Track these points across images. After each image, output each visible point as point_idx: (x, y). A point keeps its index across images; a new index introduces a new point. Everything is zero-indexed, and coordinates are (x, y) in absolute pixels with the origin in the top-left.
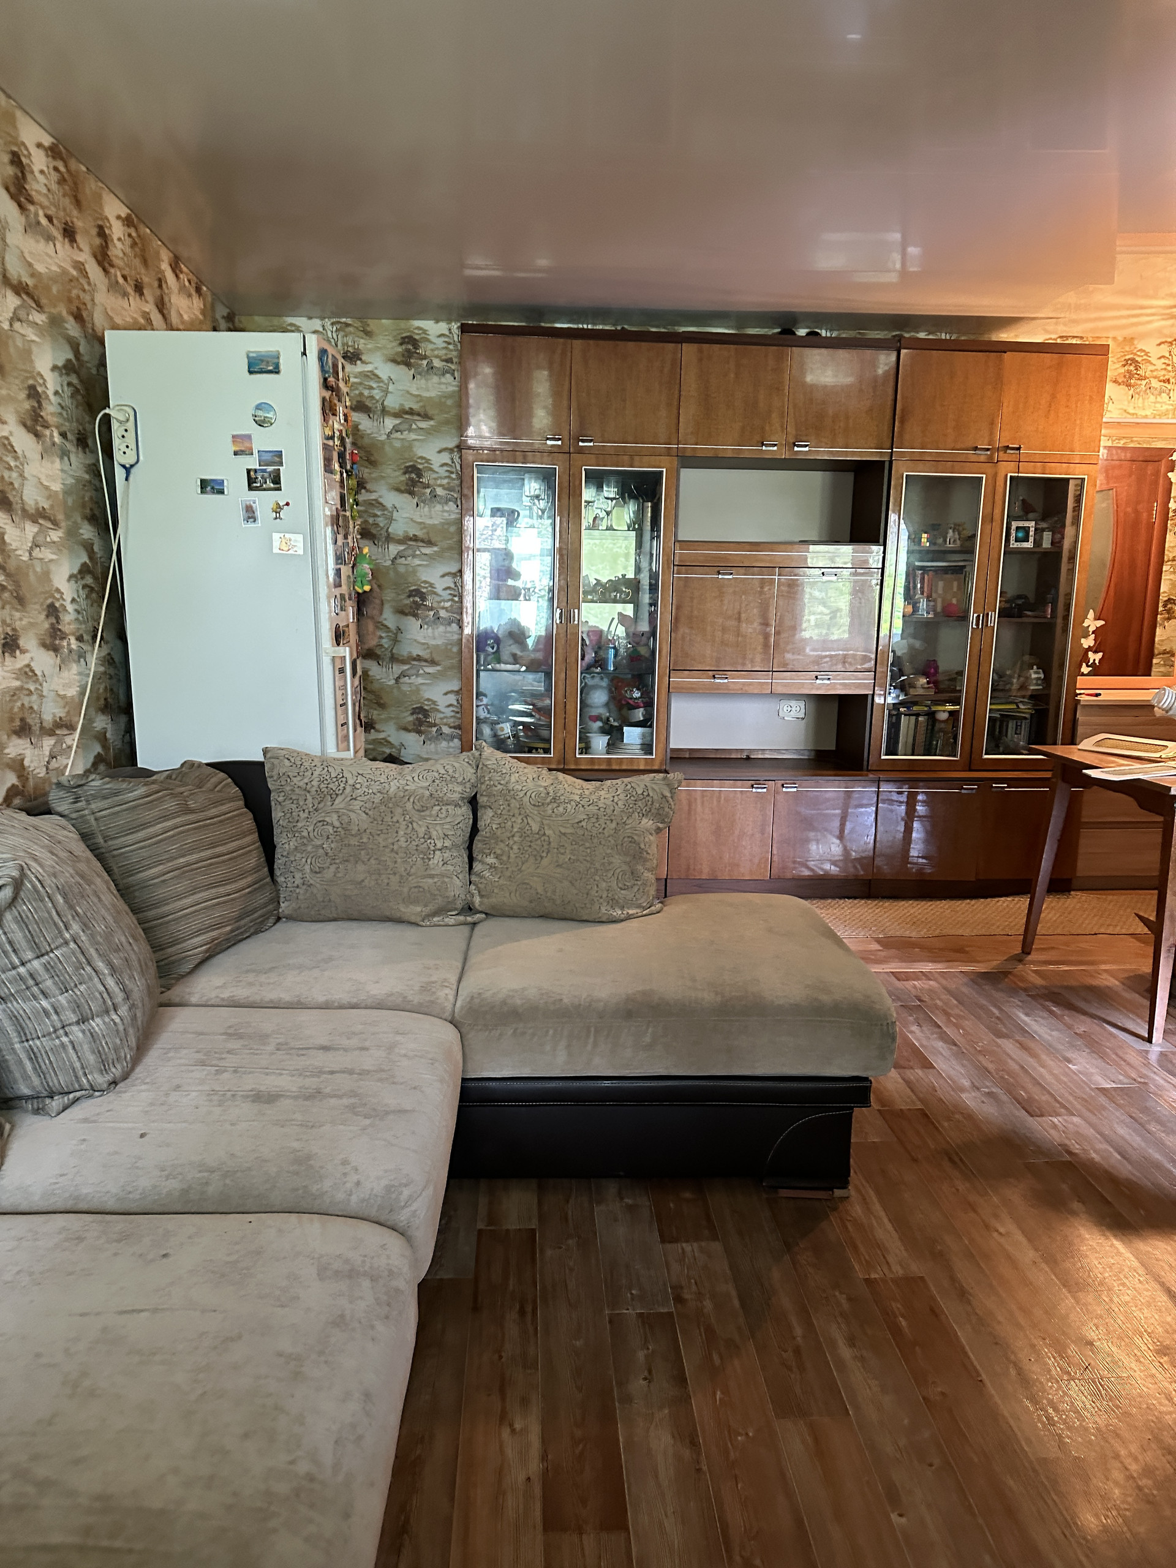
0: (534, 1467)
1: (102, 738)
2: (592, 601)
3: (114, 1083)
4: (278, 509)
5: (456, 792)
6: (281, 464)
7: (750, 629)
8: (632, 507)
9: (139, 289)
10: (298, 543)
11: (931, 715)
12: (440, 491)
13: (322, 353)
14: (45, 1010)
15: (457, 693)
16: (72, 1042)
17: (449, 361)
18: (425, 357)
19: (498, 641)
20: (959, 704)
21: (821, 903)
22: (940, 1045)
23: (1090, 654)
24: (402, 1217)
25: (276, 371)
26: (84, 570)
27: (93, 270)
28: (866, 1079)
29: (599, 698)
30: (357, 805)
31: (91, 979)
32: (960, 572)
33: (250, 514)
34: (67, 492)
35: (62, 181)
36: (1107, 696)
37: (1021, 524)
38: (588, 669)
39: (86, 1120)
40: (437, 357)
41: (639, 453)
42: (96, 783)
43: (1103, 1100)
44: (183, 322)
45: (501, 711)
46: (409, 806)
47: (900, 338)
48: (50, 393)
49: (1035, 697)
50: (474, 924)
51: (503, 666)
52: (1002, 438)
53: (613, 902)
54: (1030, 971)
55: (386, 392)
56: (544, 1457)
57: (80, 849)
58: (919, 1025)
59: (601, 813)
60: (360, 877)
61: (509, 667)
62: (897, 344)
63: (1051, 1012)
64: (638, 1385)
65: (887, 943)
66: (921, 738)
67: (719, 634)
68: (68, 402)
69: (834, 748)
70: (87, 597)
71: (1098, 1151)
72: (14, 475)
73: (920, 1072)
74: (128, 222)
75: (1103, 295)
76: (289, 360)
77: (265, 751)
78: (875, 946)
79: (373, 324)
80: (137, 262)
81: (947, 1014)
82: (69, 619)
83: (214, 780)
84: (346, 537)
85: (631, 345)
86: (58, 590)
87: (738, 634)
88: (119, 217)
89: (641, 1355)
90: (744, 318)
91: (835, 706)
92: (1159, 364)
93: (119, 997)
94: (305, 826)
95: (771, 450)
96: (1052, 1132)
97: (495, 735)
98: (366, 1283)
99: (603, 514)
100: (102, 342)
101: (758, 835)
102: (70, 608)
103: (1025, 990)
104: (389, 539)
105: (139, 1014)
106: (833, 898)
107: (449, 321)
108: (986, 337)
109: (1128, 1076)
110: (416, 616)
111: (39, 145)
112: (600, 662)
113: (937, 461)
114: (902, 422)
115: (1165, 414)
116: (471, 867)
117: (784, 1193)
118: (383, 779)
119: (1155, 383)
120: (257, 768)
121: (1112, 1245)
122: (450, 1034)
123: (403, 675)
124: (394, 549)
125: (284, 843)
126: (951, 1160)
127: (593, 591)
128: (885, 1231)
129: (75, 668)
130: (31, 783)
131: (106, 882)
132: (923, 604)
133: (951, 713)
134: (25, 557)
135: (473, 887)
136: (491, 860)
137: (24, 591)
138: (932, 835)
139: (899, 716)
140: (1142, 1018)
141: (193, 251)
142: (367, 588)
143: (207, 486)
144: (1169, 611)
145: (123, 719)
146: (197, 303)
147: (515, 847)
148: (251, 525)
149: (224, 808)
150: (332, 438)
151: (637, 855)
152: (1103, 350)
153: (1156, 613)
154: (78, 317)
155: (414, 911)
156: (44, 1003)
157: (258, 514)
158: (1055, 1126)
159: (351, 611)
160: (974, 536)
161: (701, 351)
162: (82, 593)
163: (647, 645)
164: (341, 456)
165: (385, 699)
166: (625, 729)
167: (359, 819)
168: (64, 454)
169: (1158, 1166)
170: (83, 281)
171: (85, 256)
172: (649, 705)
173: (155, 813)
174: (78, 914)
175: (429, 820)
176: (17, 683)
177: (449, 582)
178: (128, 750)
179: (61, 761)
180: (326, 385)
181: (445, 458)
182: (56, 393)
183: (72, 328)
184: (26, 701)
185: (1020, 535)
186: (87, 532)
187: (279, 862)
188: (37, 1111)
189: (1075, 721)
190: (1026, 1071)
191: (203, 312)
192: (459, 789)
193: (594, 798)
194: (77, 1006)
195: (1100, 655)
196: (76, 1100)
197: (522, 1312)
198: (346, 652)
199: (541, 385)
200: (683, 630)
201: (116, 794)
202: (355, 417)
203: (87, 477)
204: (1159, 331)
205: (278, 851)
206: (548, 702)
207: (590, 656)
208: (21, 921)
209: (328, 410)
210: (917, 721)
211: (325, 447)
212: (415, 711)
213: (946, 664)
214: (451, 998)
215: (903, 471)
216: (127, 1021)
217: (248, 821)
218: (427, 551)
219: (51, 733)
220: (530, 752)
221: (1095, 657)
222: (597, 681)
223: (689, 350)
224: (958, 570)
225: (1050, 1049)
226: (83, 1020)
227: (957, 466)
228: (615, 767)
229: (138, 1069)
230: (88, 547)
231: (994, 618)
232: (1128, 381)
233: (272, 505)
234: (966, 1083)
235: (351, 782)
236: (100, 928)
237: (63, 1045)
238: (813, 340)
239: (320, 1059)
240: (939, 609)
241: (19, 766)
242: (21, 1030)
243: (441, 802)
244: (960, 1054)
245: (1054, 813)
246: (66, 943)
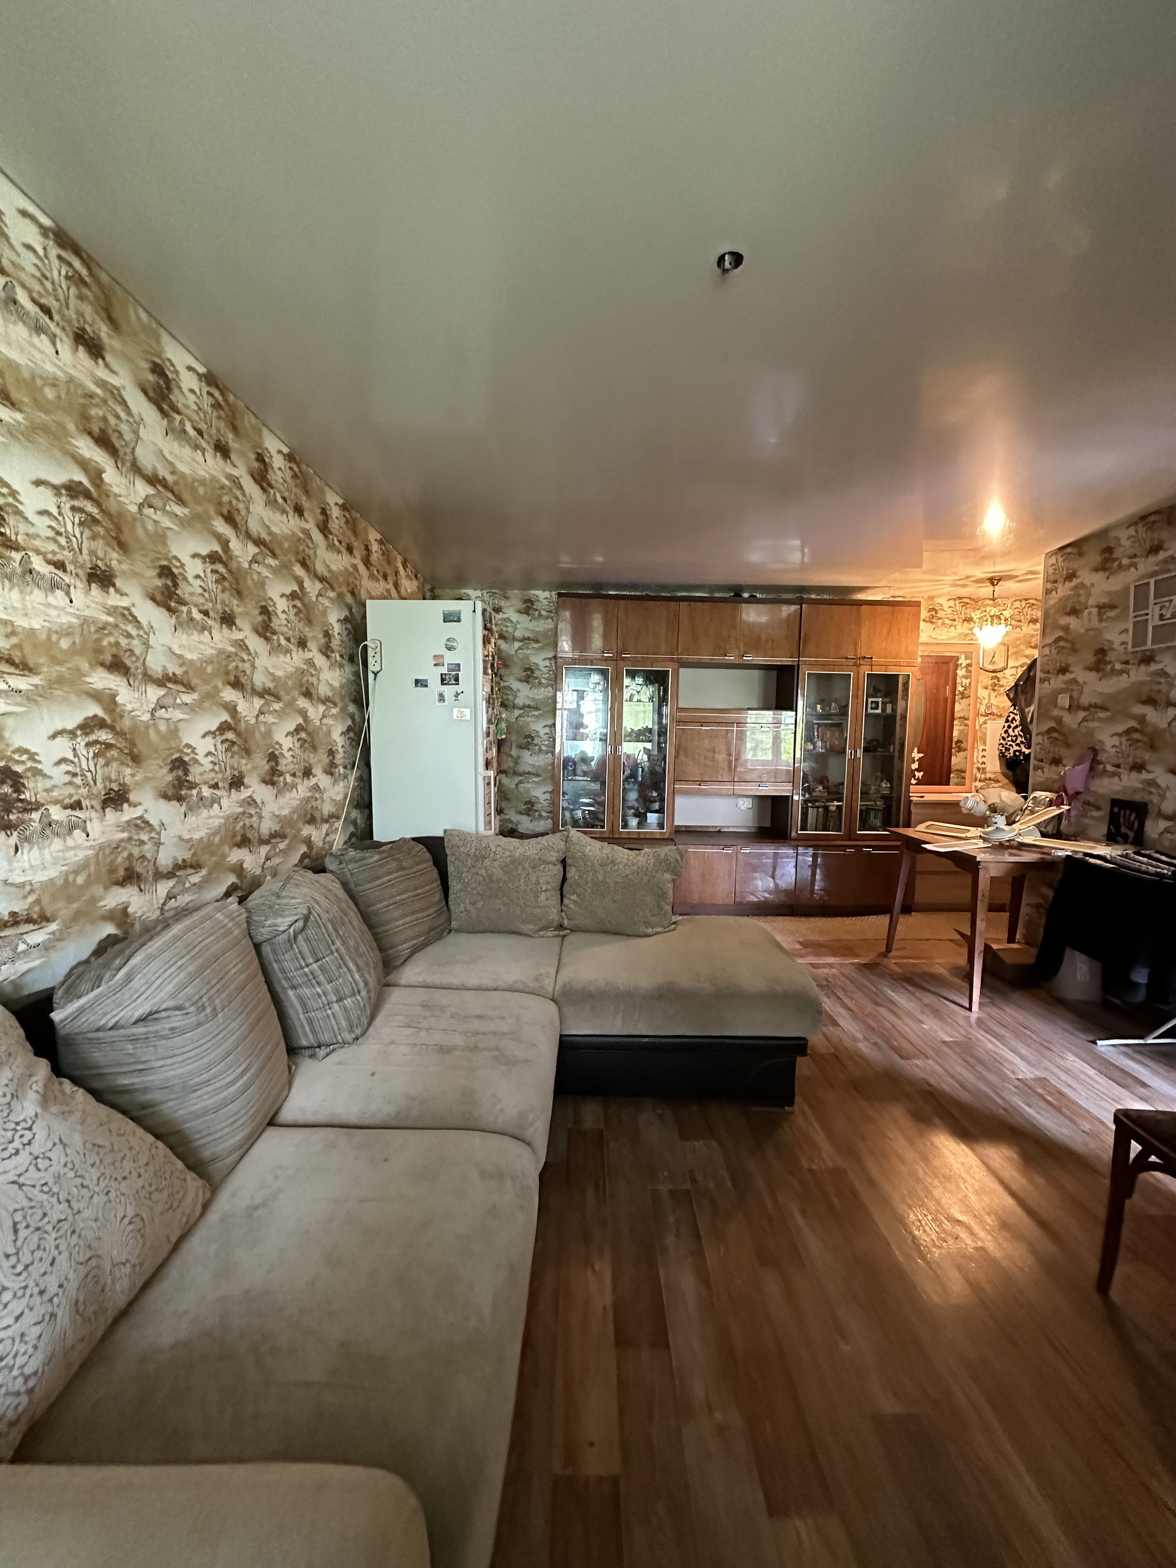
0: (608, 1298)
1: (354, 823)
2: (629, 741)
3: (357, 1039)
4: (457, 695)
5: (553, 856)
6: (459, 670)
7: (721, 757)
8: (651, 688)
9: (385, 577)
10: (467, 712)
11: (826, 808)
12: (543, 681)
13: (484, 611)
14: (318, 994)
15: (551, 793)
16: (333, 1013)
17: (550, 612)
18: (537, 610)
19: (575, 764)
20: (842, 801)
21: (762, 919)
22: (842, 1011)
23: (916, 773)
24: (529, 1133)
25: (459, 621)
26: (349, 729)
27: (362, 568)
28: (804, 1039)
29: (633, 796)
30: (496, 864)
31: (345, 974)
32: (840, 726)
33: (442, 698)
34: (342, 687)
35: (347, 522)
36: (928, 797)
37: (874, 700)
38: (626, 780)
39: (340, 1063)
40: (544, 609)
41: (656, 660)
42: (352, 853)
43: (945, 1049)
44: (408, 593)
45: (575, 802)
46: (526, 865)
47: (802, 598)
48: (336, 634)
49: (884, 798)
50: (564, 936)
51: (577, 778)
52: (862, 652)
53: (648, 924)
54: (892, 963)
55: (515, 629)
56: (614, 1290)
57: (342, 894)
58: (829, 998)
59: (639, 870)
60: (497, 907)
61: (581, 778)
62: (800, 602)
63: (907, 990)
64: (670, 1240)
65: (805, 944)
66: (820, 820)
67: (702, 760)
68: (345, 638)
69: (769, 825)
70: (350, 744)
71: (947, 1085)
72: (314, 679)
73: (831, 1028)
74: (381, 542)
75: (915, 574)
76: (466, 616)
77: (445, 831)
78: (799, 947)
79: (510, 593)
80: (385, 563)
81: (844, 990)
82: (340, 758)
83: (417, 849)
84: (493, 709)
85: (651, 603)
86: (335, 741)
87: (713, 760)
88: (376, 540)
89: (671, 1219)
90: (712, 589)
91: (769, 803)
92: (949, 611)
93: (361, 985)
94: (467, 877)
95: (730, 658)
96: (917, 1070)
97: (572, 817)
98: (509, 1182)
99: (635, 692)
100: (364, 605)
101: (726, 878)
102: (341, 750)
103: (891, 975)
104: (514, 707)
105: (372, 995)
106: (772, 915)
107: (551, 591)
108: (849, 597)
109: (960, 1034)
110: (528, 749)
111: (336, 504)
112: (633, 775)
113: (824, 665)
114: (804, 644)
115: (954, 638)
116: (562, 901)
117: (755, 1108)
118: (512, 848)
119: (947, 621)
120: (440, 840)
121: (963, 1150)
122: (552, 1008)
123: (521, 782)
124: (517, 712)
125: (454, 885)
126: (855, 1088)
127: (630, 735)
128: (819, 1136)
129: (342, 784)
130: (315, 850)
131: (355, 913)
132: (819, 744)
133: (838, 807)
134: (318, 724)
135: (563, 914)
136: (574, 897)
137: (317, 742)
138: (827, 877)
139: (808, 807)
140: (965, 995)
141: (414, 556)
142: (504, 737)
143: (418, 683)
144: (959, 747)
145: (367, 811)
146: (415, 583)
147: (589, 890)
148: (442, 704)
149: (422, 866)
150: (488, 656)
151: (662, 895)
152: (918, 604)
153: (951, 748)
154: (353, 593)
155: (529, 928)
156: (318, 990)
157: (446, 698)
158: (917, 1066)
159: (494, 750)
160: (847, 706)
161: (690, 605)
162: (348, 742)
163: (661, 765)
164: (492, 665)
165: (509, 796)
166: (648, 814)
167: (498, 873)
168: (341, 666)
169: (986, 1095)
170: (356, 574)
171: (358, 561)
172: (662, 800)
173: (384, 870)
174: (340, 935)
175: (537, 873)
176: (310, 794)
177: (547, 730)
178: (368, 829)
179: (332, 837)
180: (485, 628)
181: (547, 663)
182: (339, 634)
183: (349, 599)
184: (314, 804)
185: (873, 705)
186: (352, 708)
187: (451, 897)
188: (311, 1056)
189: (909, 813)
190: (896, 1029)
191: (418, 587)
192: (556, 854)
193: (635, 861)
194: (337, 991)
195: (922, 773)
196: (334, 1050)
197: (597, 1187)
198: (491, 773)
199: (597, 622)
200: (682, 757)
201: (363, 859)
202: (501, 642)
203: (353, 678)
204: (949, 593)
205: (451, 891)
206: (603, 798)
207: (628, 772)
208: (307, 940)
209: (486, 641)
210: (818, 811)
211: (484, 661)
212: (527, 803)
213: (833, 778)
214: (552, 984)
215: (805, 671)
216: (366, 1000)
217: (435, 874)
218: (536, 713)
219: (327, 821)
220: (592, 827)
221: (919, 775)
222: (631, 786)
223: (684, 605)
224: (839, 725)
225: (909, 1014)
226: (340, 1000)
227: (836, 668)
228: (642, 837)
229: (371, 1029)
230: (352, 717)
231: (860, 753)
232: (931, 620)
233: (454, 693)
234: (860, 1036)
235: (493, 850)
236: (352, 943)
237: (328, 1016)
238: (753, 600)
239: (477, 1025)
240: (828, 746)
241: (308, 842)
242: (304, 1005)
243: (546, 862)
244: (854, 1016)
245: (903, 867)
246: (332, 953)
